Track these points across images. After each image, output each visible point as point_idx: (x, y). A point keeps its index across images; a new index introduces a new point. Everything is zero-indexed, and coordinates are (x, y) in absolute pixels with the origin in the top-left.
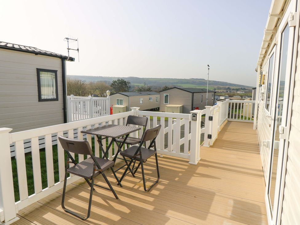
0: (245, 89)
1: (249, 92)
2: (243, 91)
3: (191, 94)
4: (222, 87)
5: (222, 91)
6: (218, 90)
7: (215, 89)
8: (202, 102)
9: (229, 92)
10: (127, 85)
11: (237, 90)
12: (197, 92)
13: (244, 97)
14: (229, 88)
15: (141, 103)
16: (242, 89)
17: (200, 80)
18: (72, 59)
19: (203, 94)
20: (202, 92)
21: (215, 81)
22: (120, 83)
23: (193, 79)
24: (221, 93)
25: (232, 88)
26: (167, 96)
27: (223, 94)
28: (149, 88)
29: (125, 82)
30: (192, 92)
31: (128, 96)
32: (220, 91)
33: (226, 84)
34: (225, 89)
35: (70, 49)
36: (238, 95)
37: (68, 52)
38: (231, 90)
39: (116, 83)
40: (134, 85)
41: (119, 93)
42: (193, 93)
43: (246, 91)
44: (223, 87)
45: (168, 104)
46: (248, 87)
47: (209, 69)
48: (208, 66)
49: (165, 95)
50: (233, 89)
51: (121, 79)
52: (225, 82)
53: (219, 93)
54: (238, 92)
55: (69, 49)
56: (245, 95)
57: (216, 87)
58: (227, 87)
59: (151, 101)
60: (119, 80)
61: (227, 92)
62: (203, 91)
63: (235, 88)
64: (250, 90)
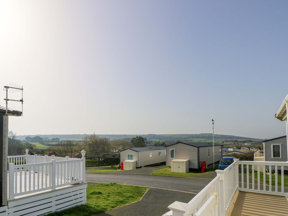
0: (251, 141)
1: (255, 143)
2: (249, 142)
3: (197, 148)
4: (229, 140)
5: (230, 143)
6: (226, 143)
7: (223, 142)
8: (209, 156)
9: (236, 144)
10: (145, 141)
11: (244, 142)
12: (203, 146)
13: (252, 148)
14: (236, 141)
15: (150, 157)
16: (248, 141)
17: (209, 135)
18: (18, 113)
19: (210, 148)
20: (207, 146)
21: (223, 135)
22: (138, 139)
23: (202, 134)
24: (229, 145)
25: (239, 140)
26: (173, 150)
27: (231, 146)
28: (163, 143)
29: (143, 138)
30: (197, 147)
31: (138, 152)
32: (228, 143)
33: (233, 137)
34: (233, 141)
35: (9, 100)
36: (245, 146)
37: (7, 103)
38: (238, 142)
39: (135, 140)
40: (152, 141)
41: (129, 149)
42: (199, 147)
43: (253, 142)
44: (231, 140)
45: (174, 158)
46: (254, 139)
47: (213, 123)
48: (212, 120)
49: (171, 149)
50: (240, 142)
51: (139, 136)
52: (232, 136)
53: (227, 145)
54: (245, 144)
55: (7, 100)
56: (252, 147)
57: (224, 140)
58: (234, 140)
59: (161, 155)
60: (137, 137)
61: (235, 144)
62: (210, 145)
63: (241, 140)
64: (256, 142)
